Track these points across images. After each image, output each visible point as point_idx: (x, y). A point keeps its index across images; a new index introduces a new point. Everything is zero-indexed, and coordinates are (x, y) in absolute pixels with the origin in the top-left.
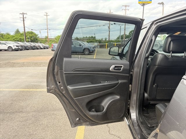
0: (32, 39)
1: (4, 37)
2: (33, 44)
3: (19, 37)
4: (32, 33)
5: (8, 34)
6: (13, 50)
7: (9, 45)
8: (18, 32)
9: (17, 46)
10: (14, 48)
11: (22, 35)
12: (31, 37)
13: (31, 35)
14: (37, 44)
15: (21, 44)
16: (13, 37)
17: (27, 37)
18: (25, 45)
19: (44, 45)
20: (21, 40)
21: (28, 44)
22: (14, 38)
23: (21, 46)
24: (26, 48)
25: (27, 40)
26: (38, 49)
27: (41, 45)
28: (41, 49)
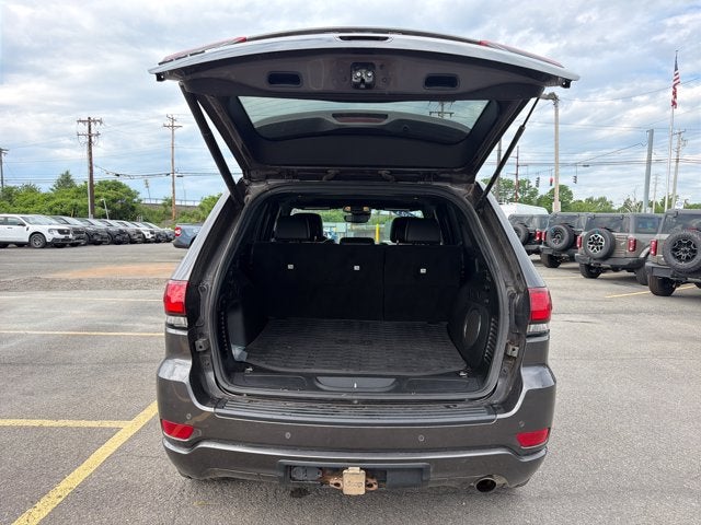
0: (118, 206)
1: (16, 200)
2: (116, 225)
3: (68, 198)
4: (117, 186)
5: (32, 190)
6: (46, 245)
7: (34, 228)
8: (66, 181)
9: (61, 232)
10: (49, 238)
11: (80, 192)
12: (114, 201)
13: (112, 194)
14: (130, 227)
15: (76, 223)
16: (48, 198)
17: (97, 201)
18: (90, 229)
19: (156, 228)
20: (76, 212)
21: (99, 225)
22: (51, 203)
23: (76, 232)
24: (93, 239)
25: (98, 210)
26: (133, 242)
27: (145, 229)
28: (146, 241)
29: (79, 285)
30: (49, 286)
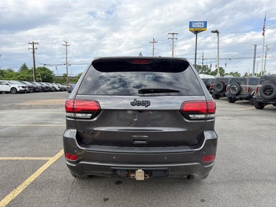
0: (45, 77)
1: (5, 75)
2: (45, 84)
3: (25, 74)
4: (45, 69)
5: (11, 71)
6: (17, 92)
7: (12, 86)
8: (24, 67)
9: (23, 87)
10: (18, 89)
11: (30, 72)
12: (44, 75)
13: (43, 72)
14: (50, 85)
15: (29, 84)
16: (18, 74)
17: (37, 75)
18: (35, 86)
19: (61, 86)
20: (29, 80)
21: (38, 85)
22: (19, 76)
23: (29, 87)
24: (35, 90)
25: (38, 78)
26: (52, 91)
27: (56, 86)
28: (57, 91)
29: (31, 107)
30: (19, 108)
